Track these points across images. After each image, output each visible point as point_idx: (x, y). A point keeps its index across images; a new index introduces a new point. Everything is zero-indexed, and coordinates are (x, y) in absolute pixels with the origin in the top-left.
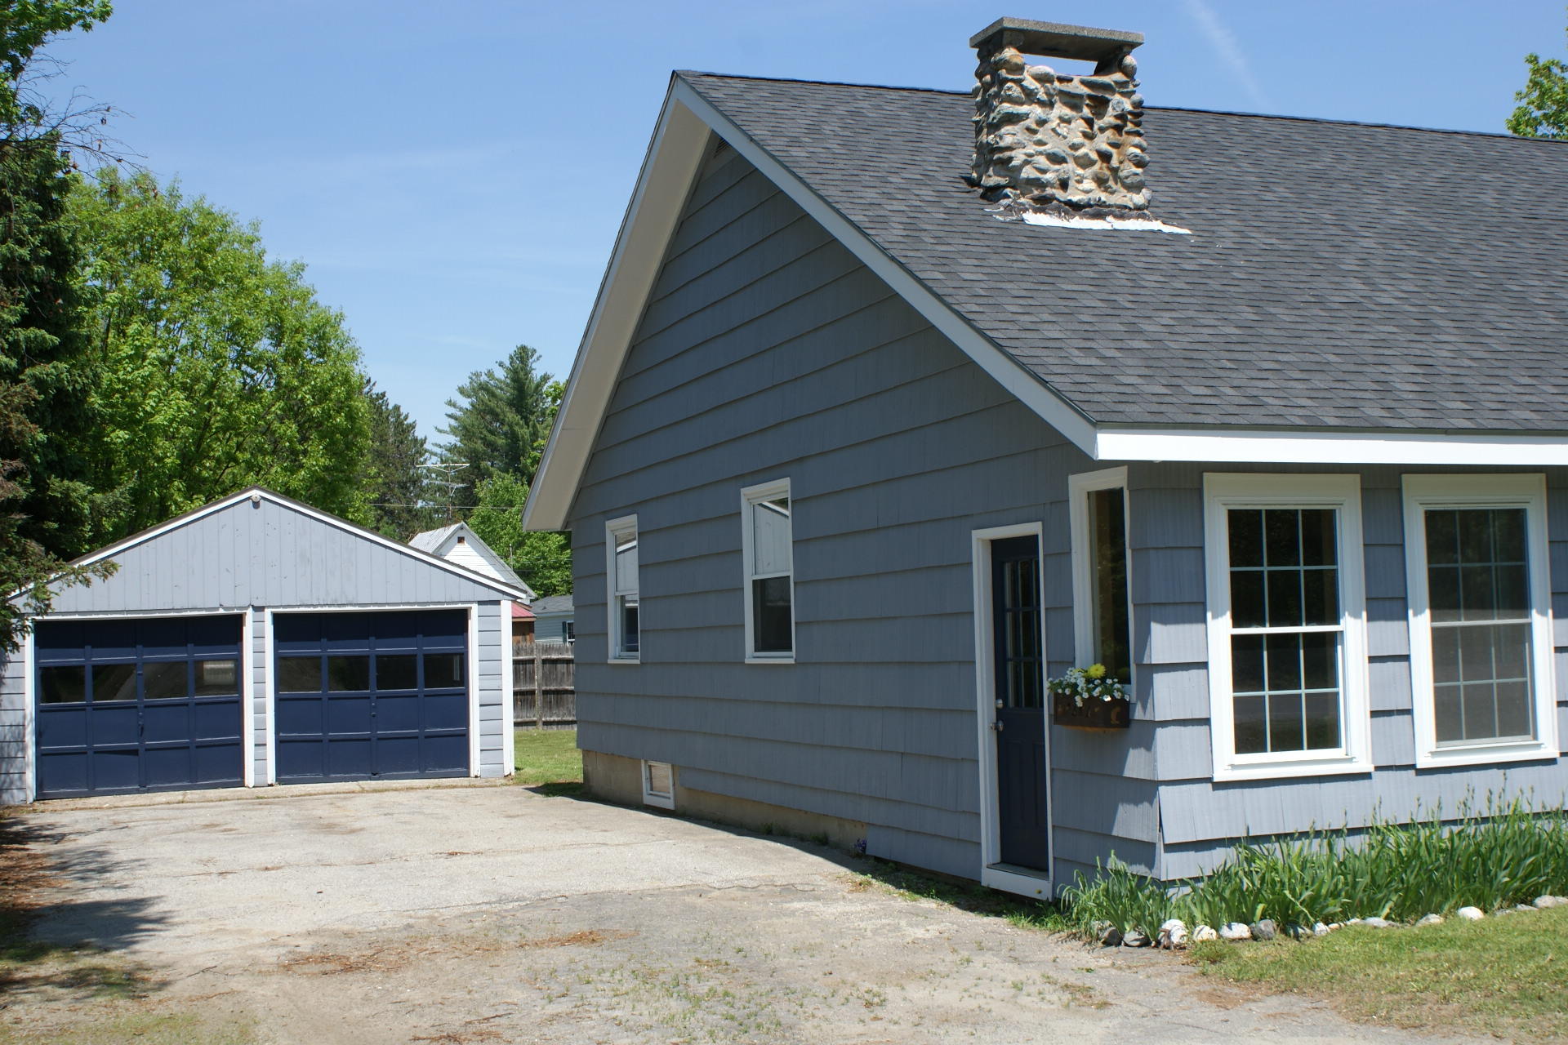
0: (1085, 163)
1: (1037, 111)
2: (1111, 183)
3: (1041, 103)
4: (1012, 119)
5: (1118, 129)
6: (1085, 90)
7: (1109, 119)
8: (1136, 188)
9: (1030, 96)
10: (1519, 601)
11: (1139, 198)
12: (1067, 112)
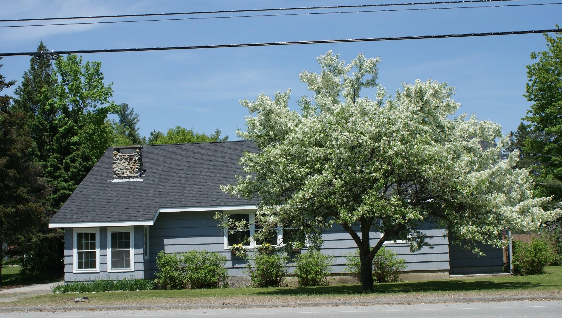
0: (127, 169)
1: (119, 161)
2: (132, 172)
3: (120, 160)
4: (114, 163)
5: (135, 163)
6: (128, 157)
7: (133, 161)
8: (137, 173)
9: (118, 159)
10: (128, 246)
11: (137, 174)
12: (124, 161)
